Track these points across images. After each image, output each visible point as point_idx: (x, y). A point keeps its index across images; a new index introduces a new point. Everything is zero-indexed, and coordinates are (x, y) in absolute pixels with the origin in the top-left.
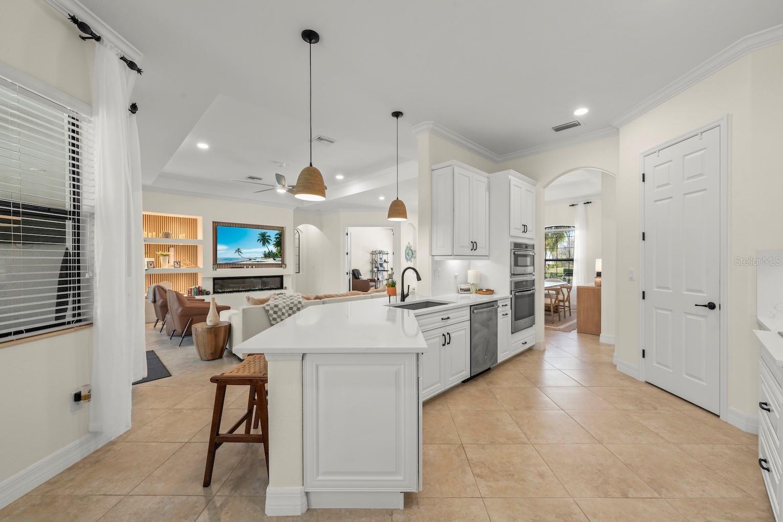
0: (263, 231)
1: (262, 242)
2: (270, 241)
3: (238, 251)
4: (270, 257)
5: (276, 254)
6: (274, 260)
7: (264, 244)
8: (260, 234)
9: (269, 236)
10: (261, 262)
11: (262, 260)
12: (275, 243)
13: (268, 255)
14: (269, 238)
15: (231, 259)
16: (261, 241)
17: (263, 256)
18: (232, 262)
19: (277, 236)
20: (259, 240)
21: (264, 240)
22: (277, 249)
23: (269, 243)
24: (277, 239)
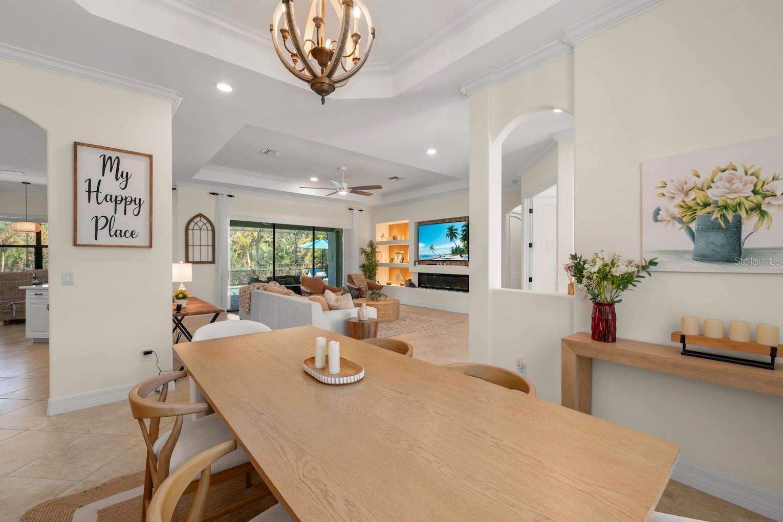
0: (451, 224)
1: (450, 237)
3: (432, 248)
4: (457, 254)
5: (463, 250)
6: (461, 257)
7: (452, 239)
8: (448, 229)
9: (456, 230)
10: (449, 259)
11: (450, 257)
12: (462, 237)
13: (456, 251)
14: (456, 231)
15: (427, 256)
17: (451, 253)
18: (427, 259)
19: (463, 228)
20: (447, 234)
21: (452, 234)
22: (464, 244)
23: (456, 237)
24: (463, 232)
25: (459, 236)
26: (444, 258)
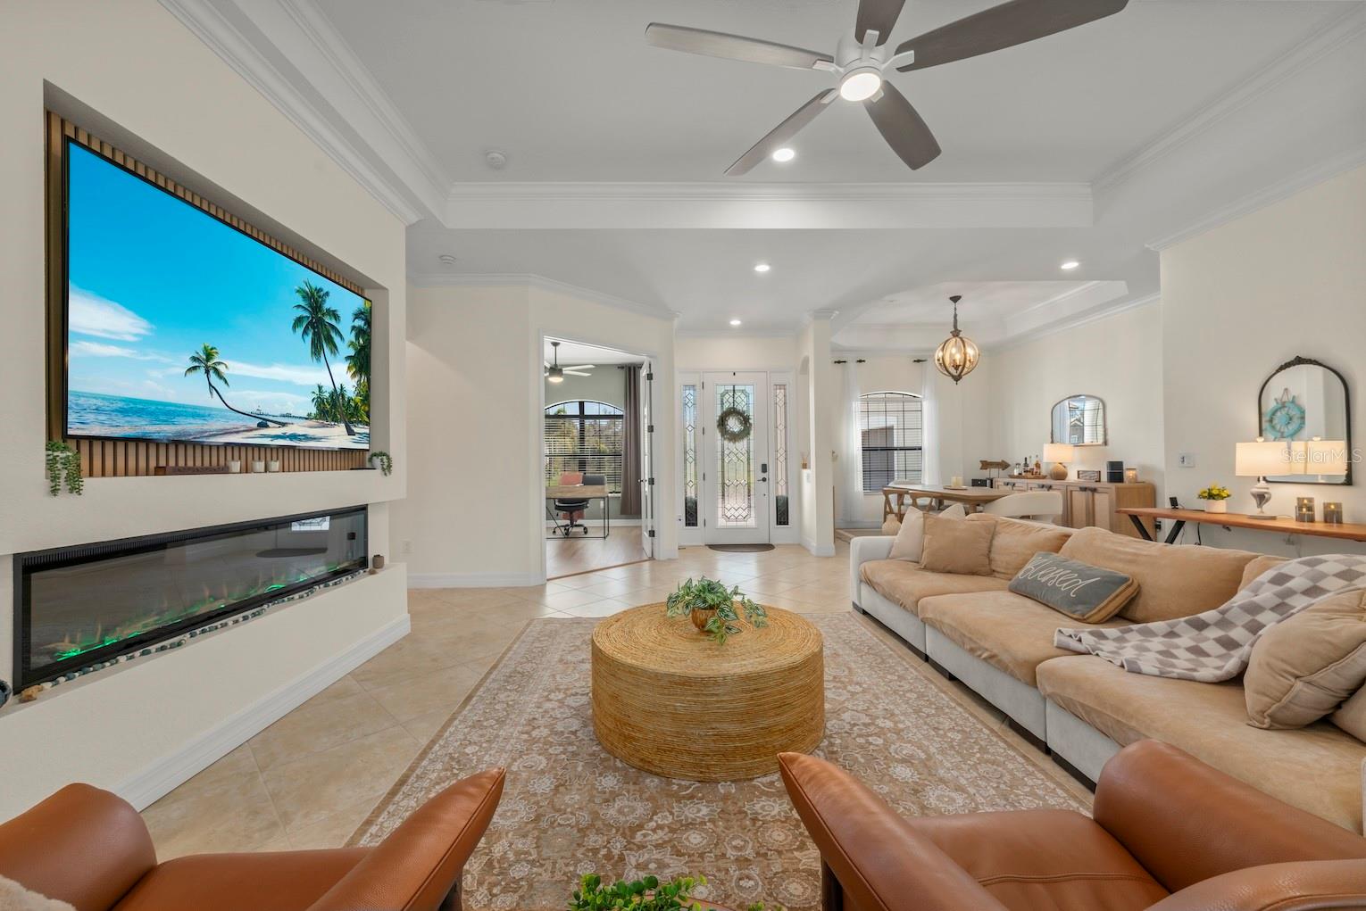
1: (309, 338)
2: (336, 339)
3: (206, 362)
4: (335, 420)
5: (356, 406)
6: (350, 433)
7: (317, 349)
8: (303, 295)
9: (335, 315)
10: (306, 438)
11: (311, 432)
12: (352, 352)
13: (331, 408)
14: (333, 322)
16: (305, 332)
17: (314, 411)
19: (357, 323)
20: (298, 320)
21: (318, 327)
22: (359, 382)
23: (334, 348)
24: (357, 337)
25: (346, 350)
26: (279, 431)
